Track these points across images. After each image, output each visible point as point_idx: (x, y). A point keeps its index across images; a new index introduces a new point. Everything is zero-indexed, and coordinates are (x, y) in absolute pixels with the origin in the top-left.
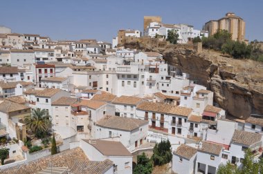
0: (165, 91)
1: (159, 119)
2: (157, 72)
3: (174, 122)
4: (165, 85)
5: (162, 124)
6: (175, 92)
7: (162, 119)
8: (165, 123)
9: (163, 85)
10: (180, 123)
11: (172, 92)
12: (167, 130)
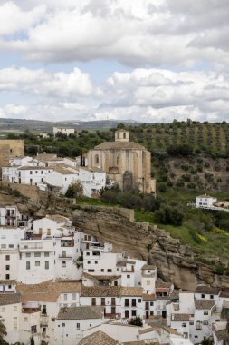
0: (93, 271)
1: (110, 304)
2: (73, 245)
3: (127, 304)
4: (93, 262)
5: (113, 309)
6: (106, 270)
7: (113, 303)
8: (117, 307)
9: (89, 262)
10: (134, 304)
11: (102, 270)
12: (119, 315)
